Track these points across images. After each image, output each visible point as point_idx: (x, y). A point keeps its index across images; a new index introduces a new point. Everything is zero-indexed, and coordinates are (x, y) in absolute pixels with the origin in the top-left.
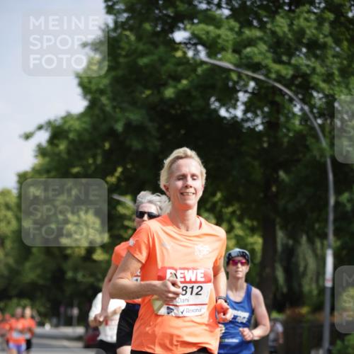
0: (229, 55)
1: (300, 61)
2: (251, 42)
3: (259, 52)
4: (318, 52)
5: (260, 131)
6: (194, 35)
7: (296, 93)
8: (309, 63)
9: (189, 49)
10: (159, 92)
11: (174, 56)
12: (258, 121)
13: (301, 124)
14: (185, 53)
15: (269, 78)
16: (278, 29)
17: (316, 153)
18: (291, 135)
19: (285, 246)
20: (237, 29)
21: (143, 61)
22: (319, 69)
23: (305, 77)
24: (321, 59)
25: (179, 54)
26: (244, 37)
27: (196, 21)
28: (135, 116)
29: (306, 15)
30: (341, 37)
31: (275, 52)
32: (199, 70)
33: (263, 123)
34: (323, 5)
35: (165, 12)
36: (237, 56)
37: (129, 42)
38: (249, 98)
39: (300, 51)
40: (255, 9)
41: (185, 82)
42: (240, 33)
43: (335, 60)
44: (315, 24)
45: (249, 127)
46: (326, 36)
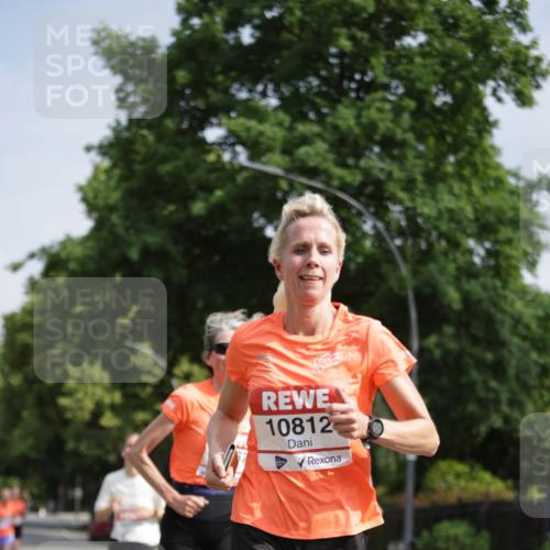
0: (277, 157)
1: (371, 163)
2: (305, 140)
3: (316, 152)
6: (231, 133)
7: (367, 206)
8: (381, 165)
9: (224, 150)
10: (187, 208)
11: (205, 161)
13: (373, 245)
14: (219, 156)
15: (330, 186)
16: (341, 123)
17: (393, 283)
18: (359, 260)
20: (287, 124)
21: (165, 169)
22: (398, 174)
23: (378, 184)
24: (400, 160)
25: (211, 158)
26: (296, 134)
27: (233, 114)
28: (153, 239)
29: (379, 104)
30: (427, 132)
31: (338, 153)
32: (240, 178)
34: (401, 91)
35: (193, 104)
36: (287, 159)
37: (146, 144)
39: (371, 150)
40: (311, 97)
41: (219, 193)
42: (291, 129)
43: (418, 162)
44: (390, 116)
46: (405, 131)
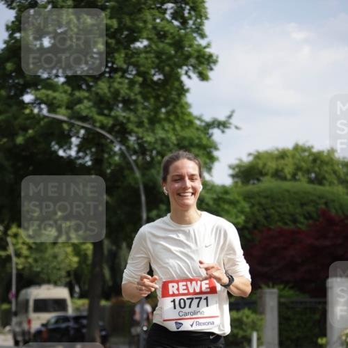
0: (63, 110)
1: (118, 113)
2: (80, 101)
3: (85, 108)
4: (132, 107)
5: (89, 166)
6: (37, 99)
7: (116, 137)
8: (124, 114)
9: (35, 107)
10: (13, 140)
11: (24, 113)
12: (88, 158)
13: (120, 158)
14: (32, 111)
15: (95, 126)
16: (99, 91)
17: (131, 181)
18: (112, 168)
19: (110, 251)
20: (69, 92)
22: (133, 118)
23: (122, 124)
24: (135, 111)
25: (27, 111)
26: (75, 97)
27: (39, 87)
29: (119, 80)
30: (149, 95)
31: (99, 108)
32: (42, 123)
33: (91, 160)
34: (134, 72)
35: (16, 81)
36: (69, 111)
38: (81, 142)
39: (118, 106)
41: (30, 131)
42: (72, 95)
43: (145, 111)
44: (126, 86)
45: (81, 164)
46: (136, 95)
